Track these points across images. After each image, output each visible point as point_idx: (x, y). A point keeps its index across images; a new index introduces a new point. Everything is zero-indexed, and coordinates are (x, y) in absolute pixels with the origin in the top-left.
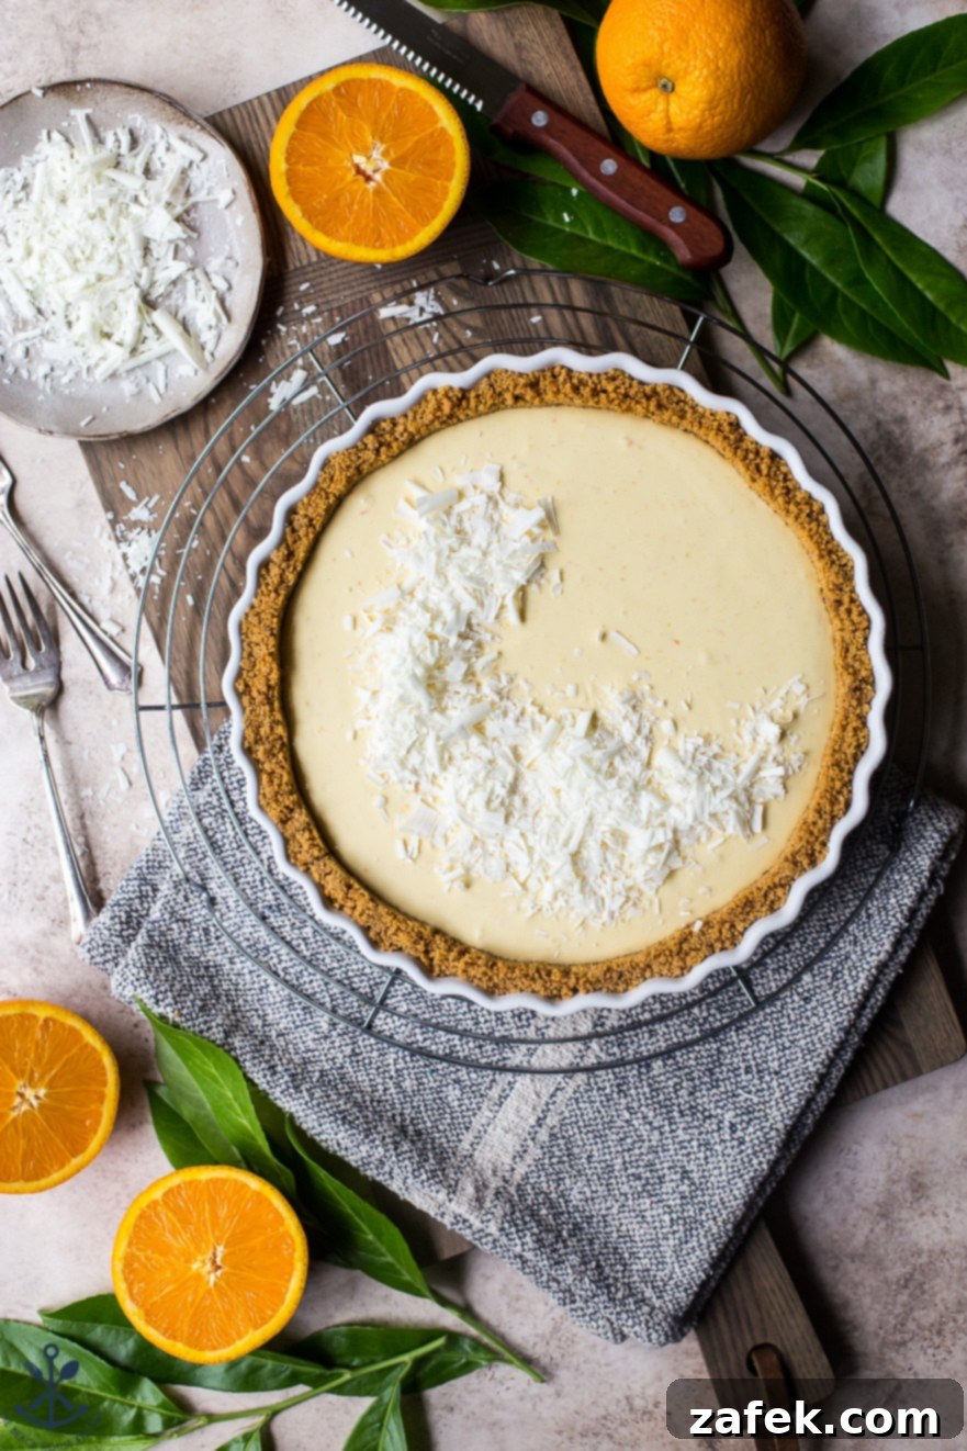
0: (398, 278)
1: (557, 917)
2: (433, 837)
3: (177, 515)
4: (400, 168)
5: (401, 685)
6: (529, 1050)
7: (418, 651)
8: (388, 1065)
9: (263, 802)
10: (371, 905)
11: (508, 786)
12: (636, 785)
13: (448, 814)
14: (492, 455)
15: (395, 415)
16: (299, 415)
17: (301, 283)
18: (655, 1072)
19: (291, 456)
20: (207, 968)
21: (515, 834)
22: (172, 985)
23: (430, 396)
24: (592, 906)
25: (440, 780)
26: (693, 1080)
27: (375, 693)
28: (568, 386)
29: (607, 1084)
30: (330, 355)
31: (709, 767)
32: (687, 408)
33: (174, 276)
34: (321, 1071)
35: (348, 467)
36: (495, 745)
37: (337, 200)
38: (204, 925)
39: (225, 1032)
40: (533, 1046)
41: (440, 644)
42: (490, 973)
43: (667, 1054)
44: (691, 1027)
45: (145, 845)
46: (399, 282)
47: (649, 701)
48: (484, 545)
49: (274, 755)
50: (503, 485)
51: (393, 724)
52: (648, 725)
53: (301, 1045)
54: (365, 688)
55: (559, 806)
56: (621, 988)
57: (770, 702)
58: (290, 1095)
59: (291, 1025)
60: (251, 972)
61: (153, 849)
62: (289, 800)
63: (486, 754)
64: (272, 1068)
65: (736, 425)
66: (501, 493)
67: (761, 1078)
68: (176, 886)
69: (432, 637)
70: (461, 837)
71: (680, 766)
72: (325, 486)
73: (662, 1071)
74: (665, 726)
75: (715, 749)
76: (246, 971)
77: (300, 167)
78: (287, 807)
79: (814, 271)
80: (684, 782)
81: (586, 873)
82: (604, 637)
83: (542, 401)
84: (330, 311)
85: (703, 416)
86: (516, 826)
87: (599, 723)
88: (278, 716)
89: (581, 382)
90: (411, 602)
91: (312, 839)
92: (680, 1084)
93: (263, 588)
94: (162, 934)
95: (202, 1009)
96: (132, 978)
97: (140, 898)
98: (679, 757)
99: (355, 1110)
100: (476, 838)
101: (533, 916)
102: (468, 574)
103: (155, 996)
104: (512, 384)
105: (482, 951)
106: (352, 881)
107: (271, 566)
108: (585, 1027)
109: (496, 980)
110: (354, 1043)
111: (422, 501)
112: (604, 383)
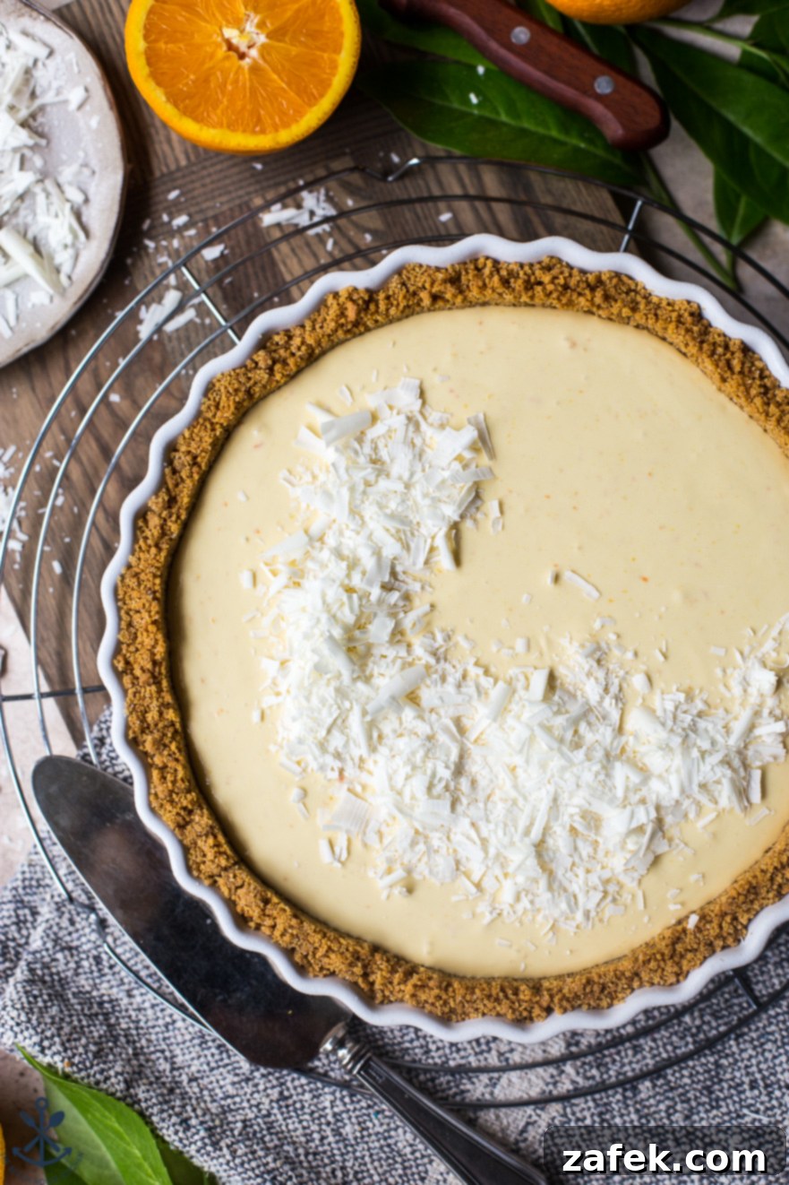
0: (282, 178)
1: (521, 922)
2: (364, 833)
3: (37, 468)
4: (279, 41)
5: (314, 651)
6: (491, 1079)
7: (334, 608)
8: (325, 1108)
9: (155, 804)
10: (294, 922)
11: (452, 767)
12: (607, 755)
13: (381, 805)
14: (408, 368)
15: (288, 327)
16: (175, 343)
17: (169, 191)
18: (643, 1096)
19: (167, 388)
20: (101, 1004)
21: (464, 823)
22: (60, 1029)
23: (330, 301)
24: (564, 906)
25: (370, 765)
26: (688, 1101)
27: (283, 663)
28: (496, 278)
29: (587, 1114)
30: (208, 272)
31: (694, 728)
32: (639, 298)
33: (20, 190)
34: (244, 1121)
35: (236, 391)
36: (434, 717)
37: (207, 80)
38: (95, 952)
39: (126, 1081)
40: (496, 1075)
41: (360, 599)
42: (444, 997)
43: (656, 1073)
44: (682, 1038)
45: (20, 861)
46: (285, 183)
47: (616, 653)
48: (406, 476)
49: (165, 746)
50: (424, 403)
51: (308, 699)
52: (616, 682)
53: (218, 1091)
54: (272, 658)
55: (515, 787)
56: (604, 1003)
57: (761, 644)
58: (208, 1154)
59: (205, 1067)
60: (153, 1006)
61: (30, 865)
62: (186, 800)
63: (423, 729)
64: (185, 1122)
65: (698, 315)
66: (421, 413)
67: (769, 1094)
68: (59, 908)
69: (350, 590)
70: (399, 831)
71: (660, 728)
72: (210, 415)
73: (651, 1093)
74: (638, 681)
75: (699, 705)
76: (147, 1005)
77: (162, 45)
78: (185, 808)
79: (760, 151)
80: (666, 748)
81: (553, 866)
82: (557, 578)
83: (465, 299)
84: (205, 221)
85: (658, 306)
86: (465, 815)
87: (558, 682)
88: (168, 698)
89: (511, 273)
90: (321, 549)
91: (217, 845)
92: (673, 1107)
93: (141, 542)
94: (46, 966)
95: (97, 1055)
96: (12, 1023)
97: (17, 924)
98: (658, 718)
99: (287, 1168)
100: (417, 832)
101: (493, 921)
102: (388, 511)
103: (40, 1044)
104: (428, 280)
105: (431, 969)
106: (269, 894)
107: (150, 516)
108: (557, 1049)
109: (452, 1004)
110: (281, 1084)
111: (327, 428)
112: (538, 273)
